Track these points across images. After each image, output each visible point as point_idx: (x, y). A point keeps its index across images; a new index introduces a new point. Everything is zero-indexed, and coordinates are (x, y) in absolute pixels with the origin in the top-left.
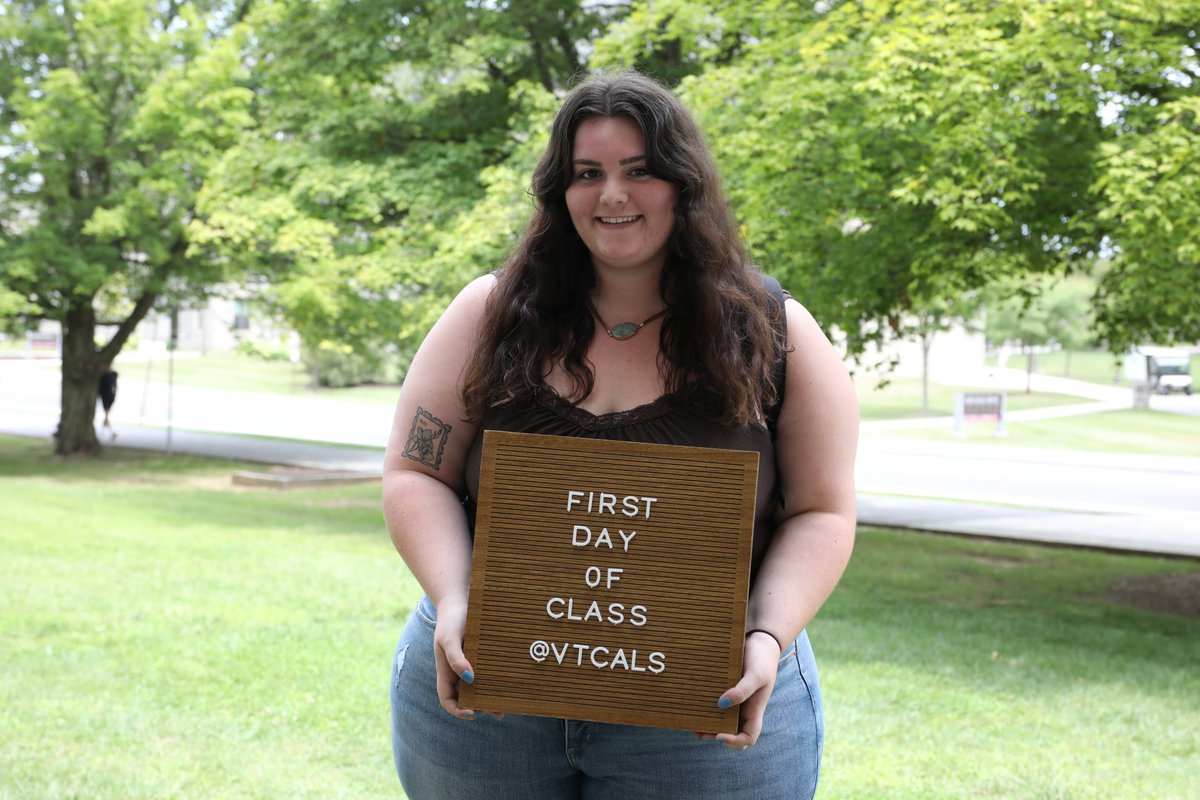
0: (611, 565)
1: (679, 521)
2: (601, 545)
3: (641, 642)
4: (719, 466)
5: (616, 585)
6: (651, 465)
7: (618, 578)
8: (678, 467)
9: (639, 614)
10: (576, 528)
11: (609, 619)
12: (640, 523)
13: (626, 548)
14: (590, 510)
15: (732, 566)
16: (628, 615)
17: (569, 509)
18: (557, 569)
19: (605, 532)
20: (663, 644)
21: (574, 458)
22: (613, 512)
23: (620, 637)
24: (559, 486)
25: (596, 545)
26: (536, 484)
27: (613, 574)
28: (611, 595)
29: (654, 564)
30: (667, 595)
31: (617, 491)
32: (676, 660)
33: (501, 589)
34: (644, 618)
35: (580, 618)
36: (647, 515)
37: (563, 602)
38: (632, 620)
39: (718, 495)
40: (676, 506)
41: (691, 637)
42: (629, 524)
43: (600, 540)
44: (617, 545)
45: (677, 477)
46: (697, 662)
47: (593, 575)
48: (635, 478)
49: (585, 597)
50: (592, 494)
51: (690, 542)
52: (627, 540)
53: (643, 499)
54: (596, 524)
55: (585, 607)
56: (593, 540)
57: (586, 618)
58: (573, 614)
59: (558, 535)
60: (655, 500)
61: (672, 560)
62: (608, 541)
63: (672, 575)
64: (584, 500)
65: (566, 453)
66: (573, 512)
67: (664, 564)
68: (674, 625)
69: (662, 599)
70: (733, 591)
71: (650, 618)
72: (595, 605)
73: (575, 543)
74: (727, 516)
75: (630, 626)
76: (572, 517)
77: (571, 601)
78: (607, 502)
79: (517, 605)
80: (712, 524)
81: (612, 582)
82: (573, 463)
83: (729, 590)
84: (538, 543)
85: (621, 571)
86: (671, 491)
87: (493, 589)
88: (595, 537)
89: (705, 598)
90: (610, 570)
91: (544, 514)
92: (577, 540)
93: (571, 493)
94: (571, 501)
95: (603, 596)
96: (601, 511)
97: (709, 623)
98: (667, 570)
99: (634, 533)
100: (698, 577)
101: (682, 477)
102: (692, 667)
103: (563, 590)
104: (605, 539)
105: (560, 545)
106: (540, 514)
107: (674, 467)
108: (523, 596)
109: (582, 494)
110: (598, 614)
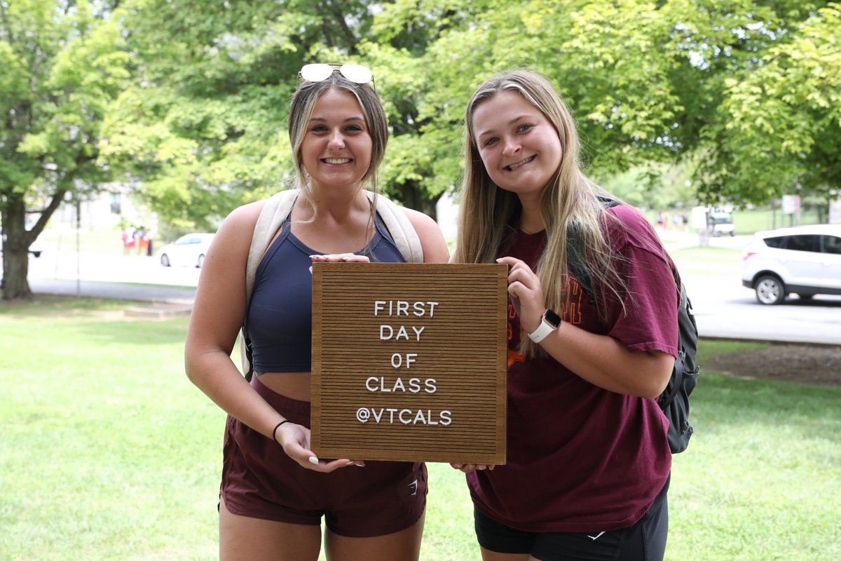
0: (409, 351)
1: (454, 317)
2: (400, 338)
3: (434, 404)
4: (480, 276)
5: (413, 365)
6: (432, 279)
7: (414, 361)
8: (450, 279)
9: (431, 385)
10: (382, 327)
11: (410, 389)
12: (427, 320)
13: (418, 339)
14: (391, 314)
15: (494, 346)
16: (423, 386)
17: (376, 314)
18: (370, 357)
19: (402, 328)
20: (449, 405)
21: (377, 278)
22: (407, 314)
23: (419, 401)
24: (368, 298)
25: (397, 338)
26: (352, 298)
27: (411, 358)
28: (411, 372)
29: (438, 348)
30: (450, 370)
31: (409, 299)
32: (459, 415)
33: (333, 373)
34: (434, 387)
35: (390, 390)
36: (432, 315)
37: (377, 380)
38: (426, 390)
39: (481, 297)
40: (452, 307)
41: (467, 398)
42: (419, 321)
43: (399, 334)
44: (412, 337)
45: (450, 286)
46: (473, 416)
47: (396, 359)
48: (420, 289)
49: (392, 376)
50: (391, 302)
51: (463, 331)
52: (418, 333)
53: (428, 303)
54: (396, 323)
55: (392, 382)
56: (395, 335)
57: (394, 390)
58: (385, 387)
59: (370, 333)
60: (437, 304)
61: (451, 345)
62: (405, 335)
63: (452, 356)
64: (386, 306)
65: (371, 274)
66: (379, 316)
67: (446, 348)
68: (456, 391)
69: (446, 373)
70: (495, 364)
71: (439, 387)
72: (399, 380)
73: (382, 338)
74: (487, 311)
75: (425, 394)
76: (379, 319)
77: (382, 378)
78: (402, 307)
79: (345, 384)
80: (478, 318)
81: (410, 363)
82: (376, 281)
83: (493, 364)
84: (357, 340)
85: (416, 355)
86: (447, 296)
87: (328, 373)
88: (396, 333)
89: (476, 370)
90: (408, 355)
91: (359, 319)
92: (384, 335)
93: (377, 303)
94: (377, 308)
95: (405, 374)
96: (398, 314)
97: (480, 388)
98: (448, 352)
99: (423, 328)
100: (470, 356)
101: (454, 286)
102: (471, 419)
103: (377, 371)
104: (403, 332)
105: (371, 340)
106: (356, 319)
107: (448, 279)
108: (349, 377)
109: (384, 303)
110: (402, 386)
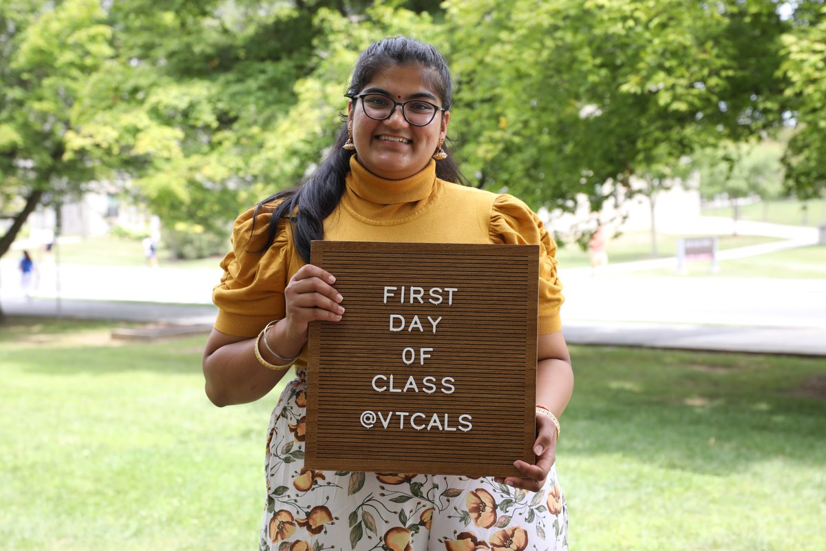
0: (423, 345)
1: (476, 306)
2: (414, 329)
3: (452, 407)
4: (507, 258)
5: (428, 361)
6: (451, 261)
7: (429, 356)
8: (473, 261)
9: (449, 385)
10: (392, 316)
11: (424, 389)
12: (445, 309)
13: (434, 331)
14: (402, 301)
15: (523, 340)
16: (439, 386)
17: (385, 301)
18: (378, 352)
19: (416, 318)
20: (469, 408)
21: (387, 259)
22: (422, 302)
23: (434, 404)
24: (376, 283)
25: (410, 330)
26: (357, 283)
27: (425, 353)
28: (425, 370)
29: (458, 342)
30: (470, 367)
31: (424, 284)
32: (481, 420)
33: (333, 371)
34: (452, 387)
35: (400, 391)
36: (450, 303)
37: (385, 378)
38: (443, 390)
39: (508, 282)
40: (474, 294)
41: (491, 400)
42: (435, 311)
43: (412, 325)
44: (427, 329)
45: (473, 269)
46: (498, 421)
47: (408, 355)
48: (438, 273)
49: (402, 374)
50: (403, 288)
51: (487, 323)
52: (434, 324)
53: (446, 289)
54: (408, 312)
55: (403, 381)
56: (407, 326)
57: (405, 390)
58: (394, 387)
59: (377, 323)
60: (456, 290)
61: (472, 338)
62: (419, 325)
63: (473, 350)
64: (398, 293)
65: (380, 255)
66: (389, 304)
67: (466, 342)
68: (478, 391)
69: (467, 371)
70: (524, 360)
71: (458, 387)
72: (411, 379)
73: (392, 329)
74: (515, 299)
75: (441, 395)
76: (388, 308)
77: (392, 376)
78: (416, 294)
79: (347, 383)
80: (505, 307)
81: (425, 359)
82: (385, 263)
83: (521, 360)
84: (362, 331)
85: (431, 349)
86: (469, 281)
87: (327, 371)
88: (408, 323)
89: (502, 368)
90: (422, 350)
91: (365, 307)
92: (394, 327)
93: (386, 288)
94: (386, 295)
95: (418, 371)
96: (412, 301)
97: (506, 388)
98: (469, 346)
99: (440, 318)
100: (495, 351)
101: (477, 270)
102: (494, 425)
103: (385, 368)
104: (416, 323)
105: (380, 332)
106: (361, 307)
107: (470, 261)
108: (351, 375)
109: (395, 288)
110: (414, 386)
